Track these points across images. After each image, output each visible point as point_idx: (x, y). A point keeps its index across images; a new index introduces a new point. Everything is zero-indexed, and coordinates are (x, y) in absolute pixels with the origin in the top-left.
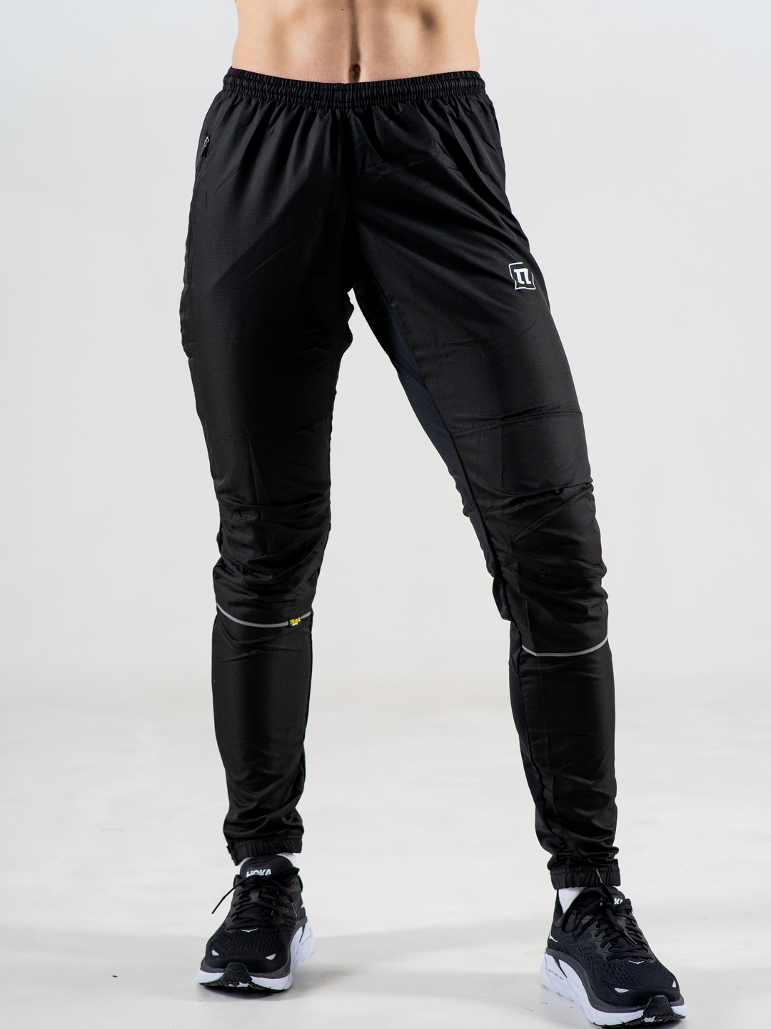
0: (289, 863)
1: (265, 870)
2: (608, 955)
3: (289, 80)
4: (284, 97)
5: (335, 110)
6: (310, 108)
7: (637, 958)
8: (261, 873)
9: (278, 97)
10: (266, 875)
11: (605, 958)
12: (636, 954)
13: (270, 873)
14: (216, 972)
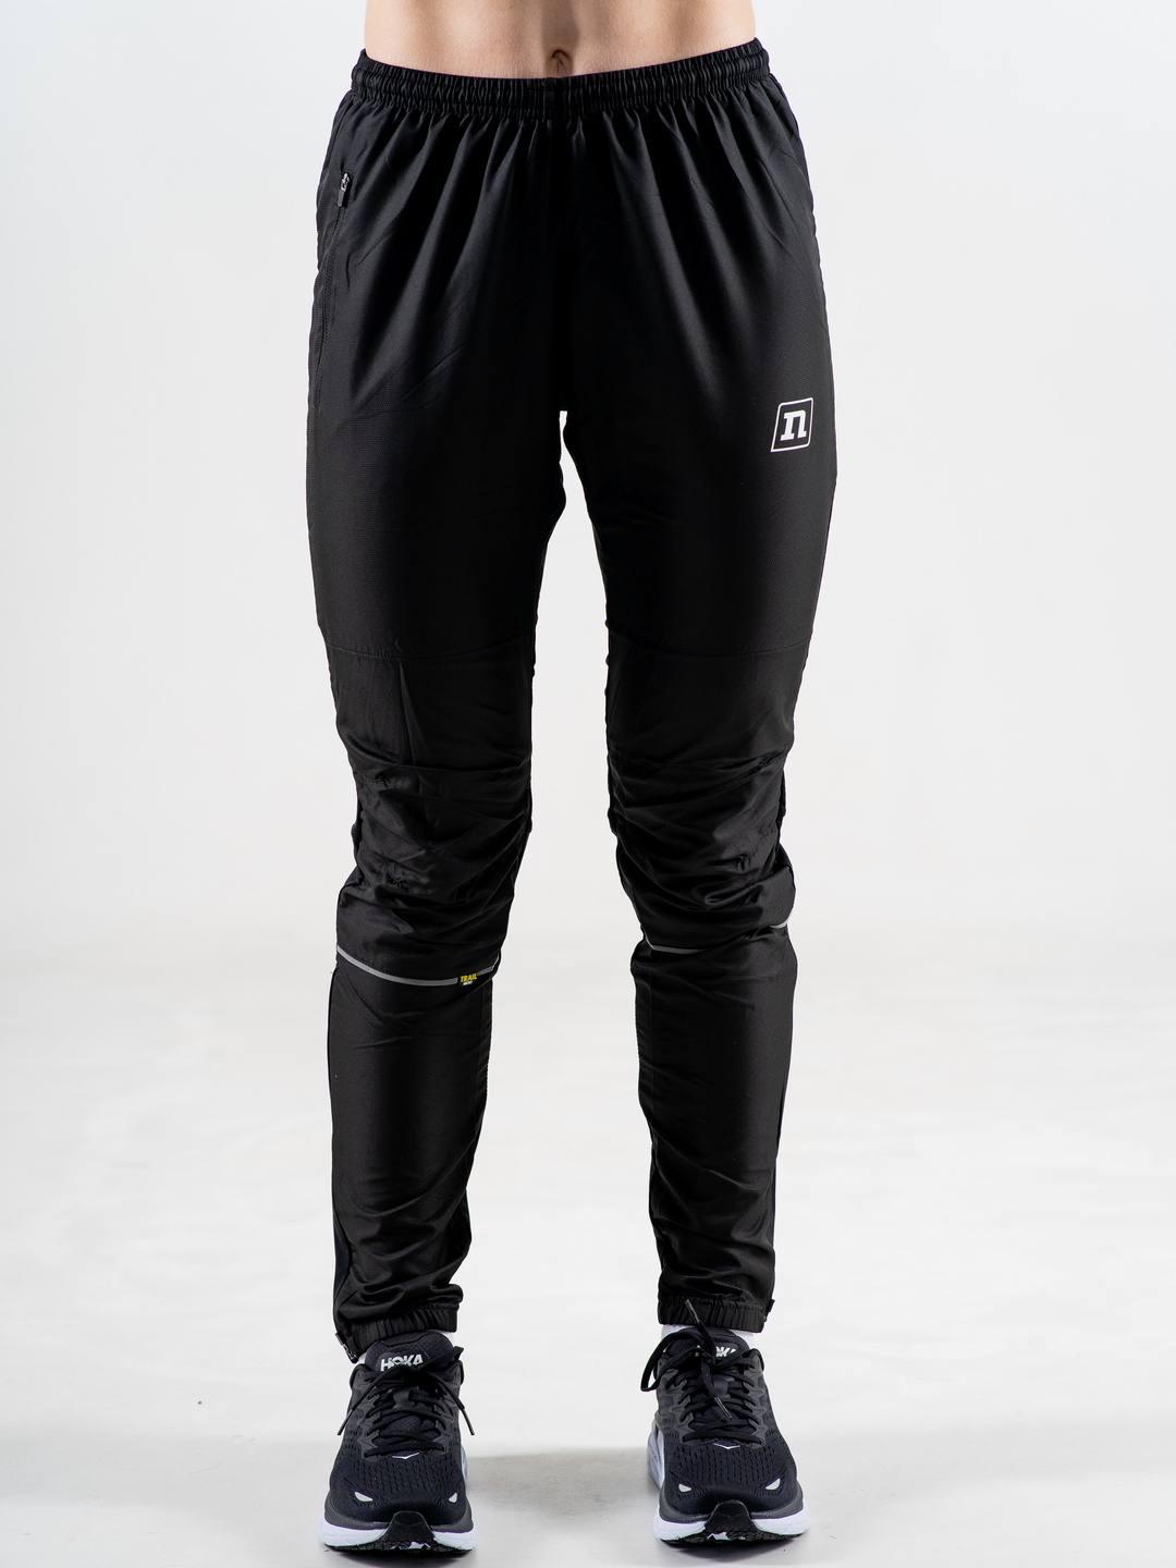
0: (447, 1341)
1: (412, 1356)
2: (685, 1433)
3: (472, 78)
4: (468, 107)
5: (546, 122)
6: (507, 121)
7: (731, 1440)
8: (406, 1361)
9: (458, 108)
10: (415, 1363)
11: (681, 1437)
12: (729, 1434)
13: (421, 1361)
14: (373, 1528)
